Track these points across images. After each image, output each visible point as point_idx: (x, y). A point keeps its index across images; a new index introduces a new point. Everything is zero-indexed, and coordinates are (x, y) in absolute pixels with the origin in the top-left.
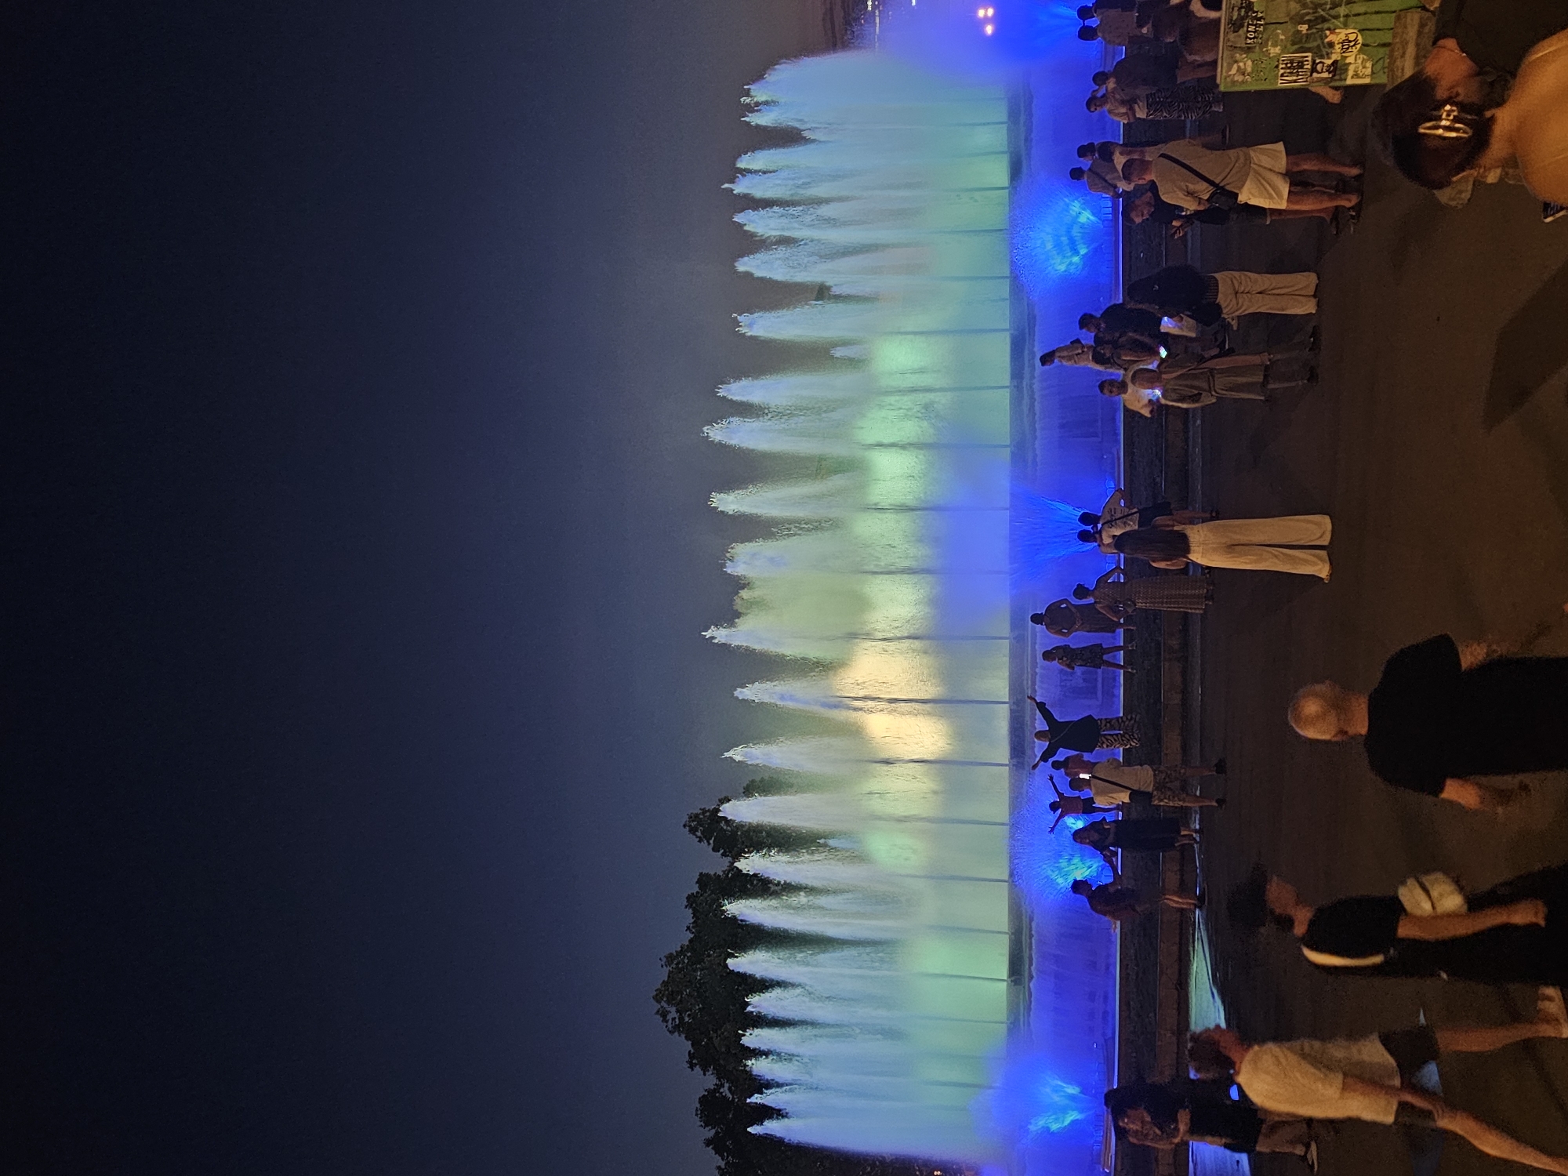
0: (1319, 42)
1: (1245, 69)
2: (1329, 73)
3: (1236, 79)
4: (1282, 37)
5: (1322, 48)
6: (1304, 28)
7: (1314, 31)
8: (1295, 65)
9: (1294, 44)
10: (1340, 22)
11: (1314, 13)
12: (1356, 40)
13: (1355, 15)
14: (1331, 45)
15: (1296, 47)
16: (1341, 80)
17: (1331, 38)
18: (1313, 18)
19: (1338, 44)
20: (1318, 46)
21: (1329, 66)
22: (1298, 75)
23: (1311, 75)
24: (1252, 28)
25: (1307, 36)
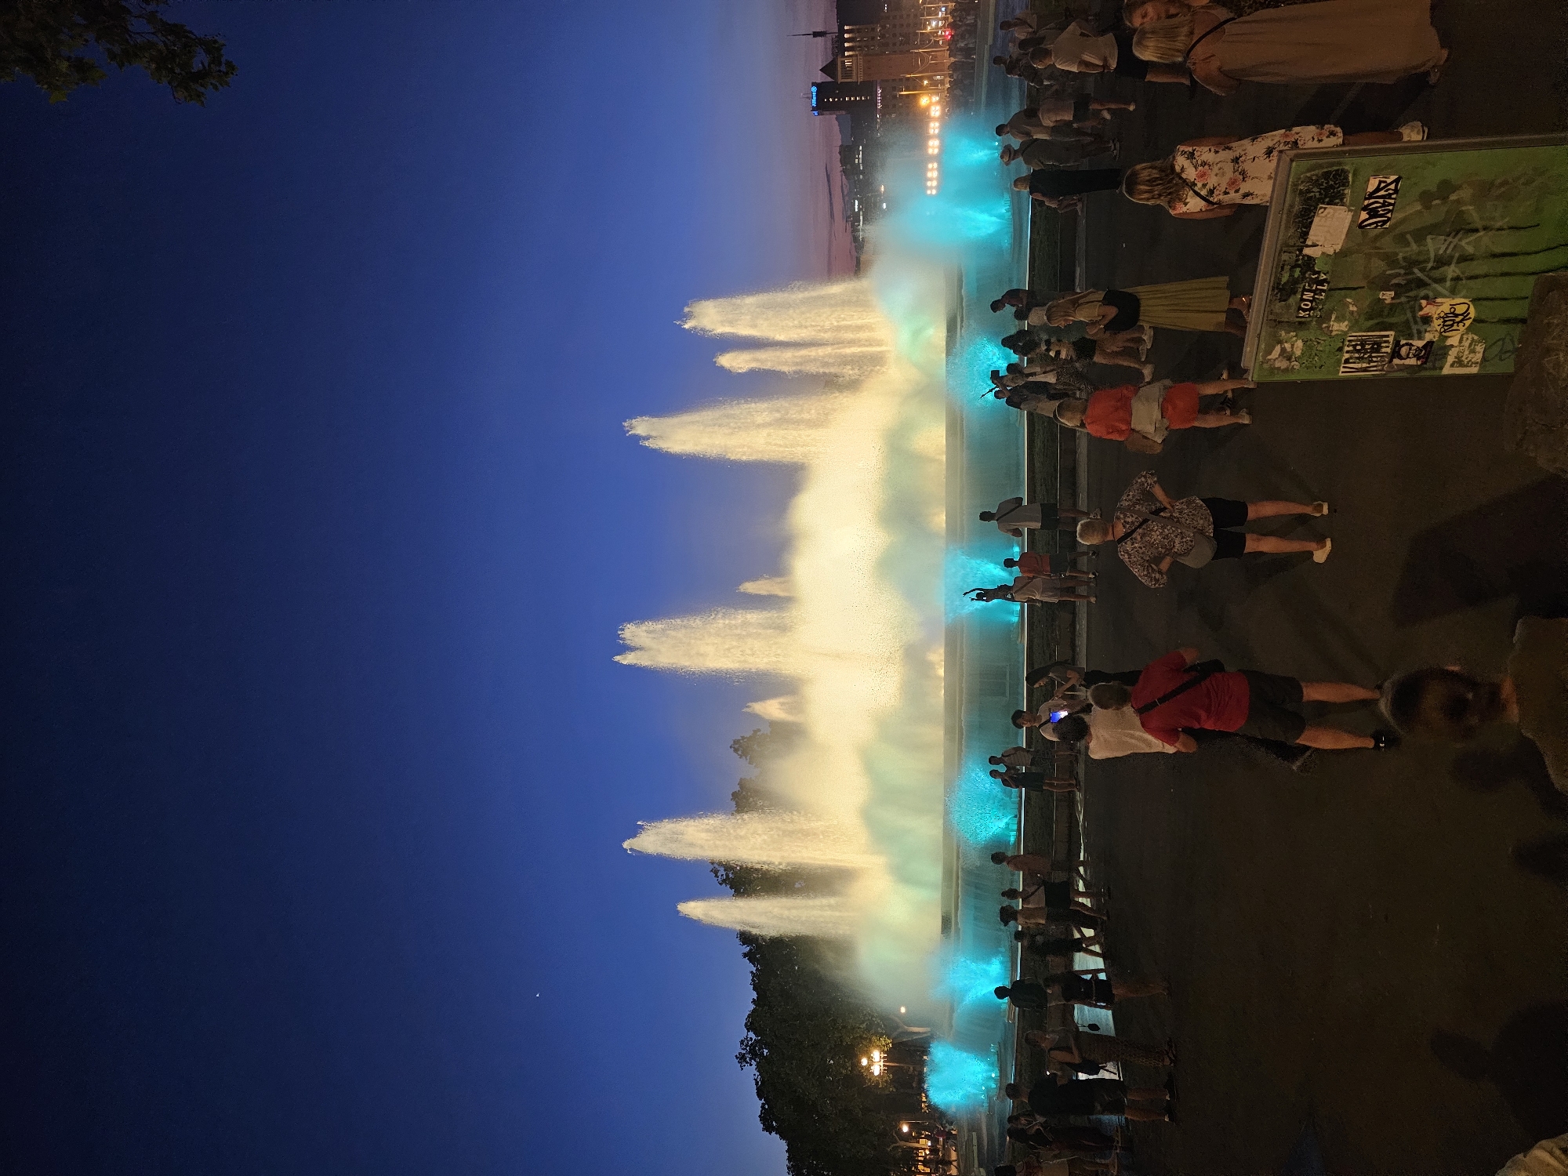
0: (1409, 315)
1: (1292, 352)
2: (1418, 359)
4: (1354, 308)
5: (1412, 324)
6: (1388, 296)
7: (1403, 299)
8: (1367, 347)
9: (1370, 317)
10: (1444, 288)
11: (1405, 274)
12: (1465, 314)
14: (1427, 320)
15: (1370, 323)
16: (1434, 368)
17: (1428, 309)
18: (1403, 283)
19: (1437, 319)
20: (1407, 321)
21: (1419, 349)
22: (1371, 360)
23: (1391, 361)
24: (1309, 294)
25: (1392, 307)
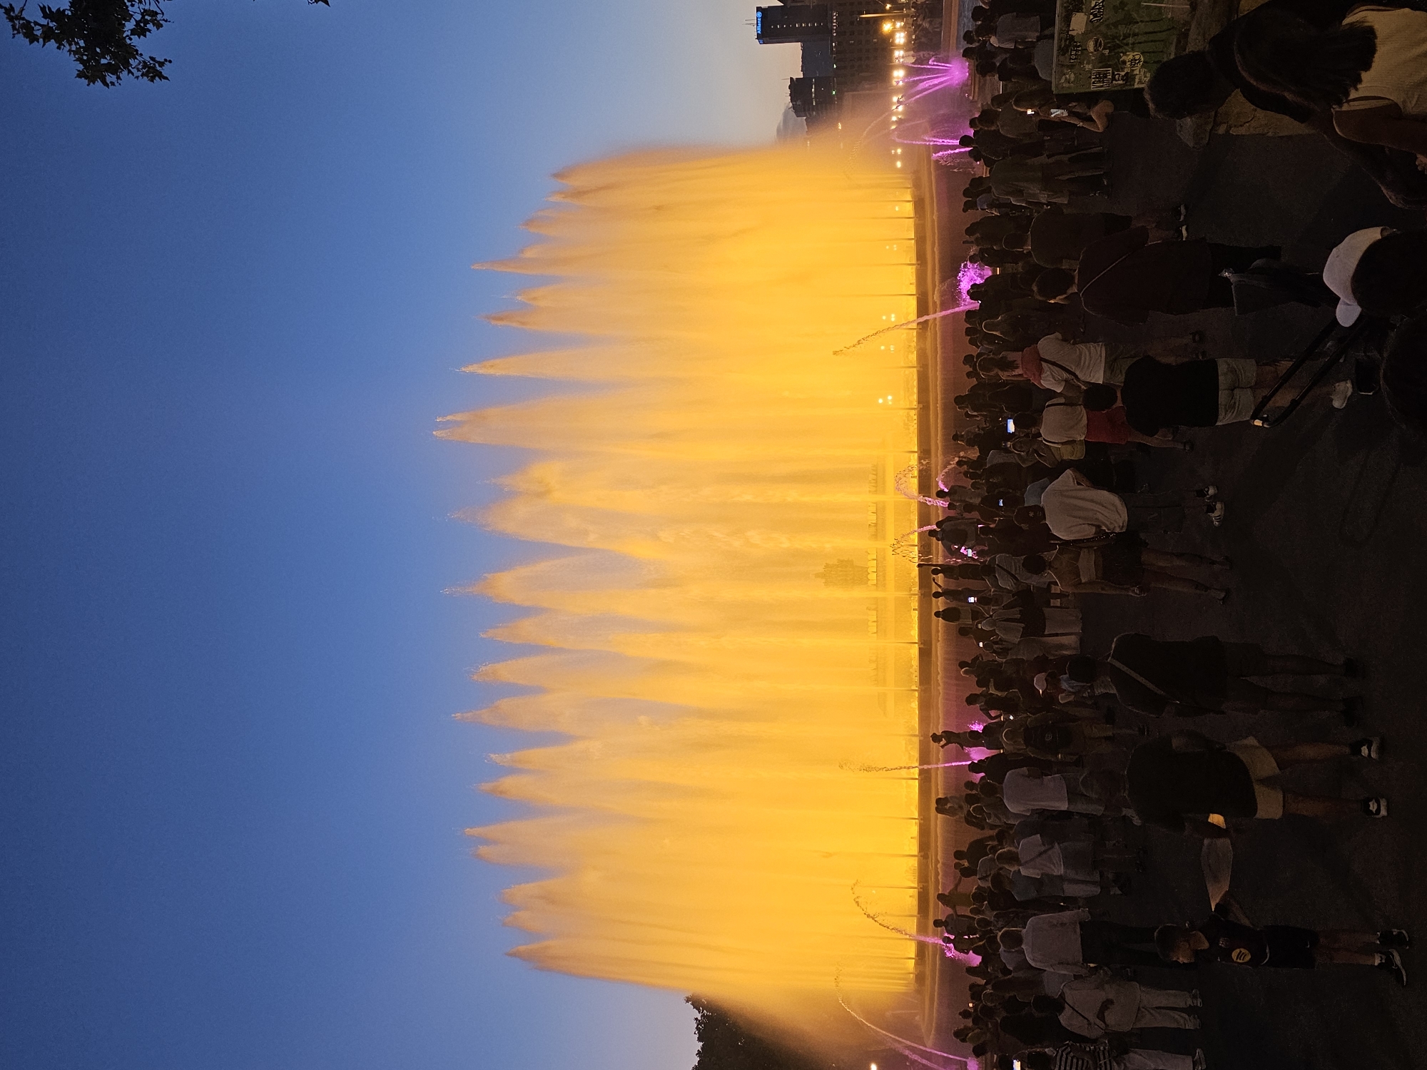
0: (1116, 60)
1: (1070, 79)
2: (1123, 81)
3: (1064, 85)
4: (1093, 58)
5: (1118, 64)
6: (1107, 52)
7: (1113, 54)
8: (1101, 76)
9: (1100, 62)
10: (1129, 48)
11: (1112, 42)
12: (1139, 59)
13: (1140, 43)
14: (1124, 62)
15: (1101, 65)
16: (1131, 85)
17: (1124, 58)
18: (1113, 46)
19: (1128, 62)
20: (1116, 63)
21: (1123, 76)
22: (1104, 83)
23: (1112, 82)
24: (1073, 53)
25: (1109, 56)
